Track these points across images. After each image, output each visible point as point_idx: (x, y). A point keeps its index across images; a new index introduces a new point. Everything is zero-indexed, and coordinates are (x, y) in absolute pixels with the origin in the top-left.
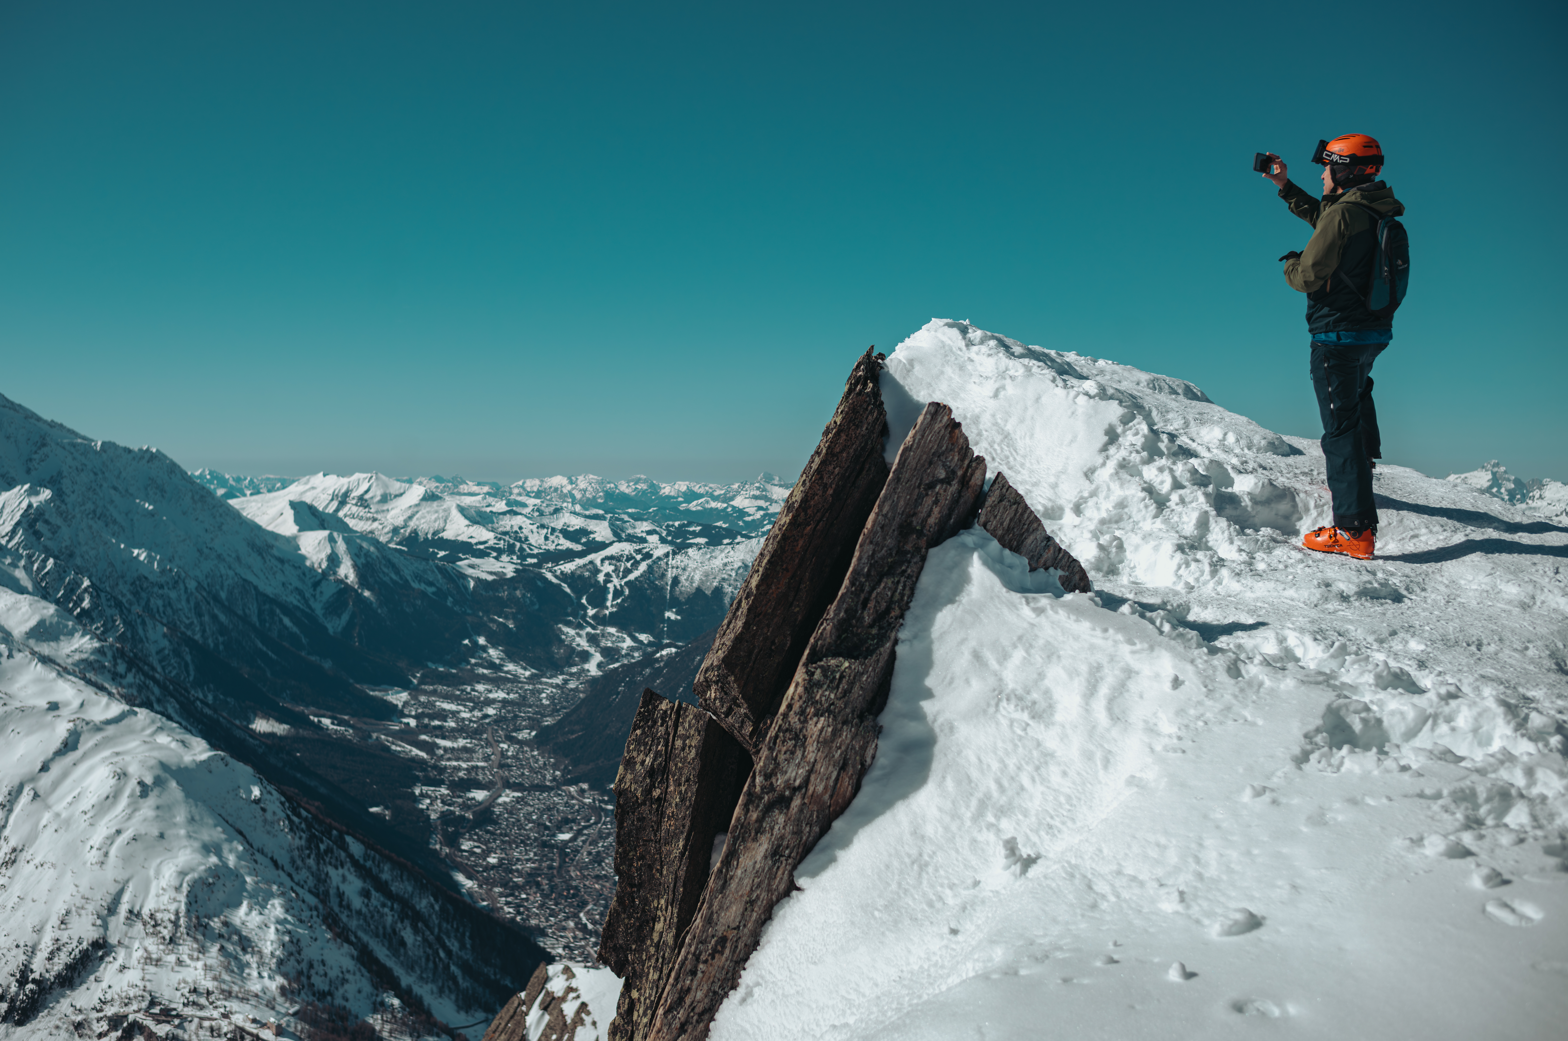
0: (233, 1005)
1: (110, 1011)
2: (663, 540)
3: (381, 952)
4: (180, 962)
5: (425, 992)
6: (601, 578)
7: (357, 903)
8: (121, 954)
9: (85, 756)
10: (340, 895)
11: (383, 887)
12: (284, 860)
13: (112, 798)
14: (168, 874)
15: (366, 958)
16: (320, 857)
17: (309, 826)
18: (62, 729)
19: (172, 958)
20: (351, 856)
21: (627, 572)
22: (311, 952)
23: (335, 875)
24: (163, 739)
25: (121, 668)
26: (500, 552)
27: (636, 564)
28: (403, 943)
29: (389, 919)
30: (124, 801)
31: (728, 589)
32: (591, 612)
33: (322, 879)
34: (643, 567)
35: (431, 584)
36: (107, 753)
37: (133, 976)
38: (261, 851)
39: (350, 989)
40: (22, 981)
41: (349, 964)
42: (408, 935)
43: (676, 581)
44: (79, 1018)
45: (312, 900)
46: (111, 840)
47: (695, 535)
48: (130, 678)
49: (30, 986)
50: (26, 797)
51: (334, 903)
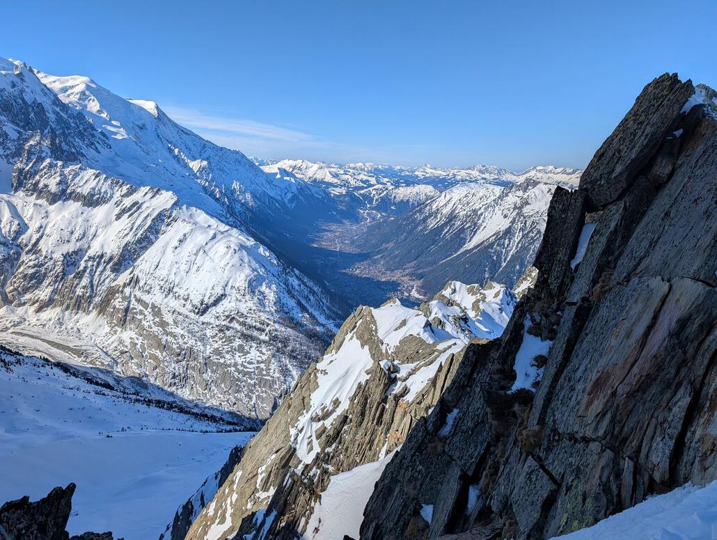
0: (261, 314)
1: (226, 314)
2: (392, 184)
3: (303, 302)
4: (246, 301)
5: (316, 313)
6: (372, 195)
7: (297, 288)
8: (229, 298)
9: (219, 241)
10: (292, 285)
11: (304, 284)
12: (276, 274)
13: (226, 254)
14: (243, 276)
15: (299, 303)
16: (286, 274)
17: (283, 265)
18: (211, 233)
19: (244, 300)
20: (295, 274)
21: (380, 194)
22: (284, 301)
23: (291, 279)
24: (240, 237)
25: (228, 216)
26: (341, 186)
27: (383, 191)
28: (310, 300)
29: (306, 293)
30: (229, 254)
31: (411, 200)
32: (368, 206)
33: (287, 280)
34: (385, 192)
35: (320, 195)
36: (224, 241)
37: (233, 304)
38: (269, 271)
39: (295, 311)
40: (202, 304)
41: (295, 305)
42: (311, 298)
43: (395, 197)
44: (218, 315)
45: (284, 286)
46: (226, 265)
47: (402, 183)
48: (231, 219)
49: (204, 305)
50: (202, 252)
51: (290, 287)
